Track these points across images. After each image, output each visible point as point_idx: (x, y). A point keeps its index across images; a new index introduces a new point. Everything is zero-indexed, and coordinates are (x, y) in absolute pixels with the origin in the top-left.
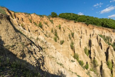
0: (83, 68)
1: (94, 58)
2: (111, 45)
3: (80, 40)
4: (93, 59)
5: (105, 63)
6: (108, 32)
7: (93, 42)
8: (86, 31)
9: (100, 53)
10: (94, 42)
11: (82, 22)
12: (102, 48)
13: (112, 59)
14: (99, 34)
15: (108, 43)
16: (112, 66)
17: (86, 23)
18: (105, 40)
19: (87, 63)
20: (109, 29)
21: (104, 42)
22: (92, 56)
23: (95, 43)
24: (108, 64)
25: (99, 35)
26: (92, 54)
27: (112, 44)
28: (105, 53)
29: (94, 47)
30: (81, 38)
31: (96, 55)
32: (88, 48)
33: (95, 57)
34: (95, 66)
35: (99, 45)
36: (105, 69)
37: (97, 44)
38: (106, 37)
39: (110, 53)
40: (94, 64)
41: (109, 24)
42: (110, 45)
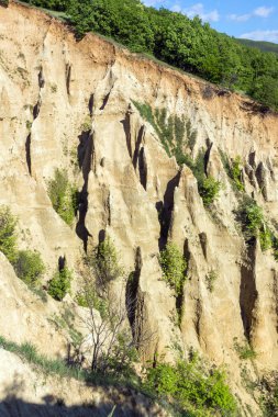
0: (39, 293)
1: (102, 235)
2: (188, 164)
3: (29, 125)
4: (96, 241)
5: (155, 259)
6: (181, 92)
7: (102, 143)
8: (68, 69)
9: (134, 206)
10: (110, 146)
11: (46, 6)
12: (144, 182)
13: (186, 235)
14: (135, 98)
15: (177, 152)
16: (185, 273)
17: (69, 23)
18: (165, 136)
19: (62, 262)
20: (186, 77)
21: (160, 147)
22: (93, 224)
23: (114, 147)
24: (166, 265)
25: (139, 108)
26: (91, 210)
27: (194, 162)
28: (159, 205)
29: (107, 173)
30: (35, 112)
31: (113, 216)
32: (75, 181)
33: (109, 231)
34: (104, 278)
35: (134, 163)
36: (151, 292)
37: (124, 159)
38: (170, 120)
39: (179, 208)
40: (100, 266)
41: (189, 46)
42: (185, 167)
